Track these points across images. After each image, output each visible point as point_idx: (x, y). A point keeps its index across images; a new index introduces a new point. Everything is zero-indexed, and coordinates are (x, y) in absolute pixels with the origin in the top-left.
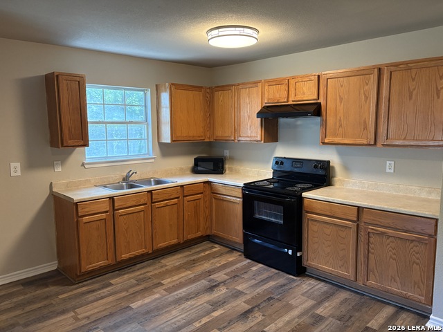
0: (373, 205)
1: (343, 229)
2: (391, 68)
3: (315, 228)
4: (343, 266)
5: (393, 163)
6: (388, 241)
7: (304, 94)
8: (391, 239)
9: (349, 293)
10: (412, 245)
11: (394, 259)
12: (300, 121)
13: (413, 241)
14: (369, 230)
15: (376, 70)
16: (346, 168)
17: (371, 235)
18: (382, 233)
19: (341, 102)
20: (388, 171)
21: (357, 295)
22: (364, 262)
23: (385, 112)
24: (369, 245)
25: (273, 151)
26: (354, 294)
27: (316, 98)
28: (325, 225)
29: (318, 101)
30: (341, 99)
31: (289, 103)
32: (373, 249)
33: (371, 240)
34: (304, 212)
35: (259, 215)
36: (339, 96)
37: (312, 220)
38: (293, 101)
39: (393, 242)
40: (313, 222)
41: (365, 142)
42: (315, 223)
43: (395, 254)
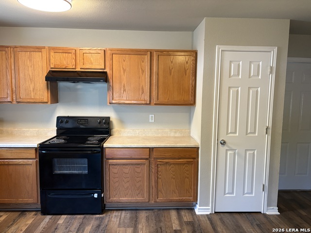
0: (160, 145)
1: (139, 166)
2: (159, 53)
3: (115, 171)
4: (139, 194)
5: (153, 115)
6: (170, 167)
7: (92, 64)
8: (172, 166)
9: (144, 212)
10: (184, 166)
11: (174, 179)
12: (80, 86)
13: (184, 164)
14: (158, 163)
15: (149, 53)
16: (122, 122)
17: (159, 166)
18: (167, 163)
19: (124, 73)
20: (150, 121)
21: (150, 211)
22: (155, 186)
23: (156, 82)
24: (158, 174)
25: (53, 111)
26: (148, 211)
27: (103, 68)
28: (124, 166)
29: (105, 71)
30: (124, 71)
31: (76, 70)
32: (160, 175)
33: (159, 169)
34: (104, 159)
35: (60, 170)
36: (123, 68)
37: (113, 165)
38: (81, 69)
39: (173, 167)
40: (113, 166)
41: (143, 102)
42: (116, 167)
43: (174, 175)
